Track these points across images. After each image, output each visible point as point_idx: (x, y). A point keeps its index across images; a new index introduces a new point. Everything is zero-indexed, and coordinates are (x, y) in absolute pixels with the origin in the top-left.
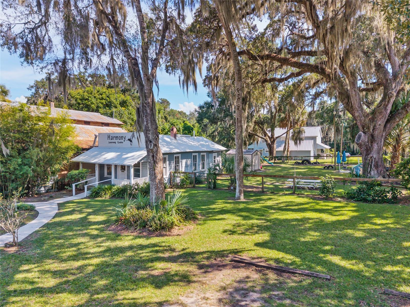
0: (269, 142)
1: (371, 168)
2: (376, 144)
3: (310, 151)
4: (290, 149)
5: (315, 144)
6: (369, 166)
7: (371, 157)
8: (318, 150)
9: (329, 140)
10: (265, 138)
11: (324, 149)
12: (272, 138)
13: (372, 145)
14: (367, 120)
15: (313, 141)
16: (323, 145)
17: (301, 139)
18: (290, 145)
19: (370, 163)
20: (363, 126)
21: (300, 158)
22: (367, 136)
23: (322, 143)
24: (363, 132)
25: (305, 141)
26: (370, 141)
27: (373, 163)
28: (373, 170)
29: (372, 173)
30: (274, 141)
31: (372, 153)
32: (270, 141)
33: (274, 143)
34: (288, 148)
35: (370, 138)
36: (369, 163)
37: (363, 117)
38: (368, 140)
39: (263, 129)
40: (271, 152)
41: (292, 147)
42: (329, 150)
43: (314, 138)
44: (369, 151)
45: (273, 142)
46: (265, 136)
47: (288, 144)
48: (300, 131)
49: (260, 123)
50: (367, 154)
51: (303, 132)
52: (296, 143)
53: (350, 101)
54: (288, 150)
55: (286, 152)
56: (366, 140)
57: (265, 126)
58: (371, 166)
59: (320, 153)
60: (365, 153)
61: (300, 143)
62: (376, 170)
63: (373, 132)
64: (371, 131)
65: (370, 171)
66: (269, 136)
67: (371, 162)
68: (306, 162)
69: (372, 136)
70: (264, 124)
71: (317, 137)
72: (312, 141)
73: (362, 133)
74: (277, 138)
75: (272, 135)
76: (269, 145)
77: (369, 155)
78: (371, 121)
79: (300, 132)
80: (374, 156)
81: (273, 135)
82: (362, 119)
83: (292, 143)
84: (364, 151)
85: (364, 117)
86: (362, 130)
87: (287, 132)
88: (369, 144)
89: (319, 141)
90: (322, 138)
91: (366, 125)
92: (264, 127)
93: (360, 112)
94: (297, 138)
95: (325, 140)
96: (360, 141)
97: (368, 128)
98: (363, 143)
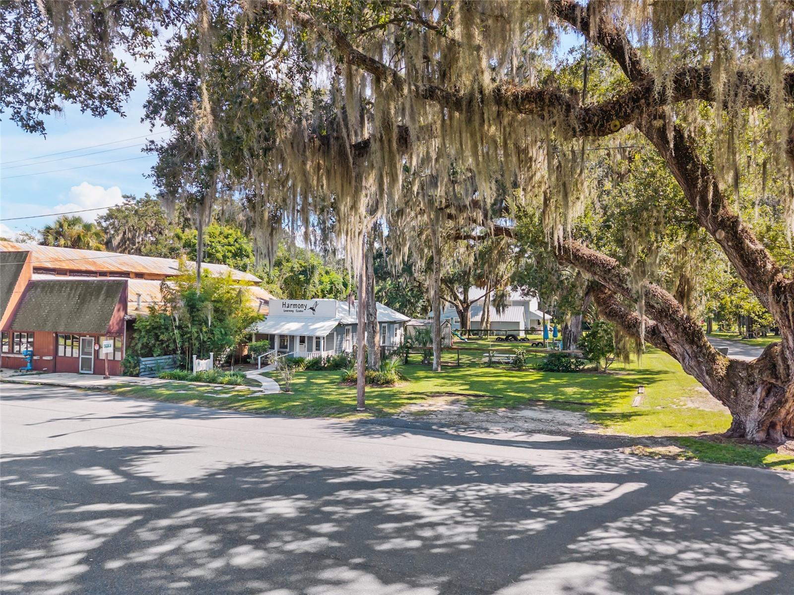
0: (461, 308)
3: (518, 323)
5: (527, 312)
8: (531, 321)
10: (455, 302)
11: (541, 320)
12: (464, 302)
16: (539, 313)
17: (504, 306)
18: (490, 314)
21: (504, 332)
23: (538, 310)
25: (510, 308)
30: (468, 306)
32: (463, 307)
33: (467, 310)
34: (488, 318)
39: (452, 290)
40: (463, 322)
41: (494, 316)
43: (525, 304)
46: (455, 300)
47: (488, 311)
48: (503, 293)
49: (449, 281)
51: (508, 295)
52: (498, 311)
54: (487, 320)
55: (484, 324)
57: (456, 286)
59: (535, 326)
61: (503, 310)
68: (512, 337)
70: (453, 283)
71: (530, 303)
72: (523, 308)
74: (472, 302)
75: (464, 298)
76: (459, 312)
79: (503, 296)
81: (466, 298)
83: (492, 310)
87: (486, 295)
89: (533, 307)
90: (539, 305)
92: (454, 287)
94: (500, 303)
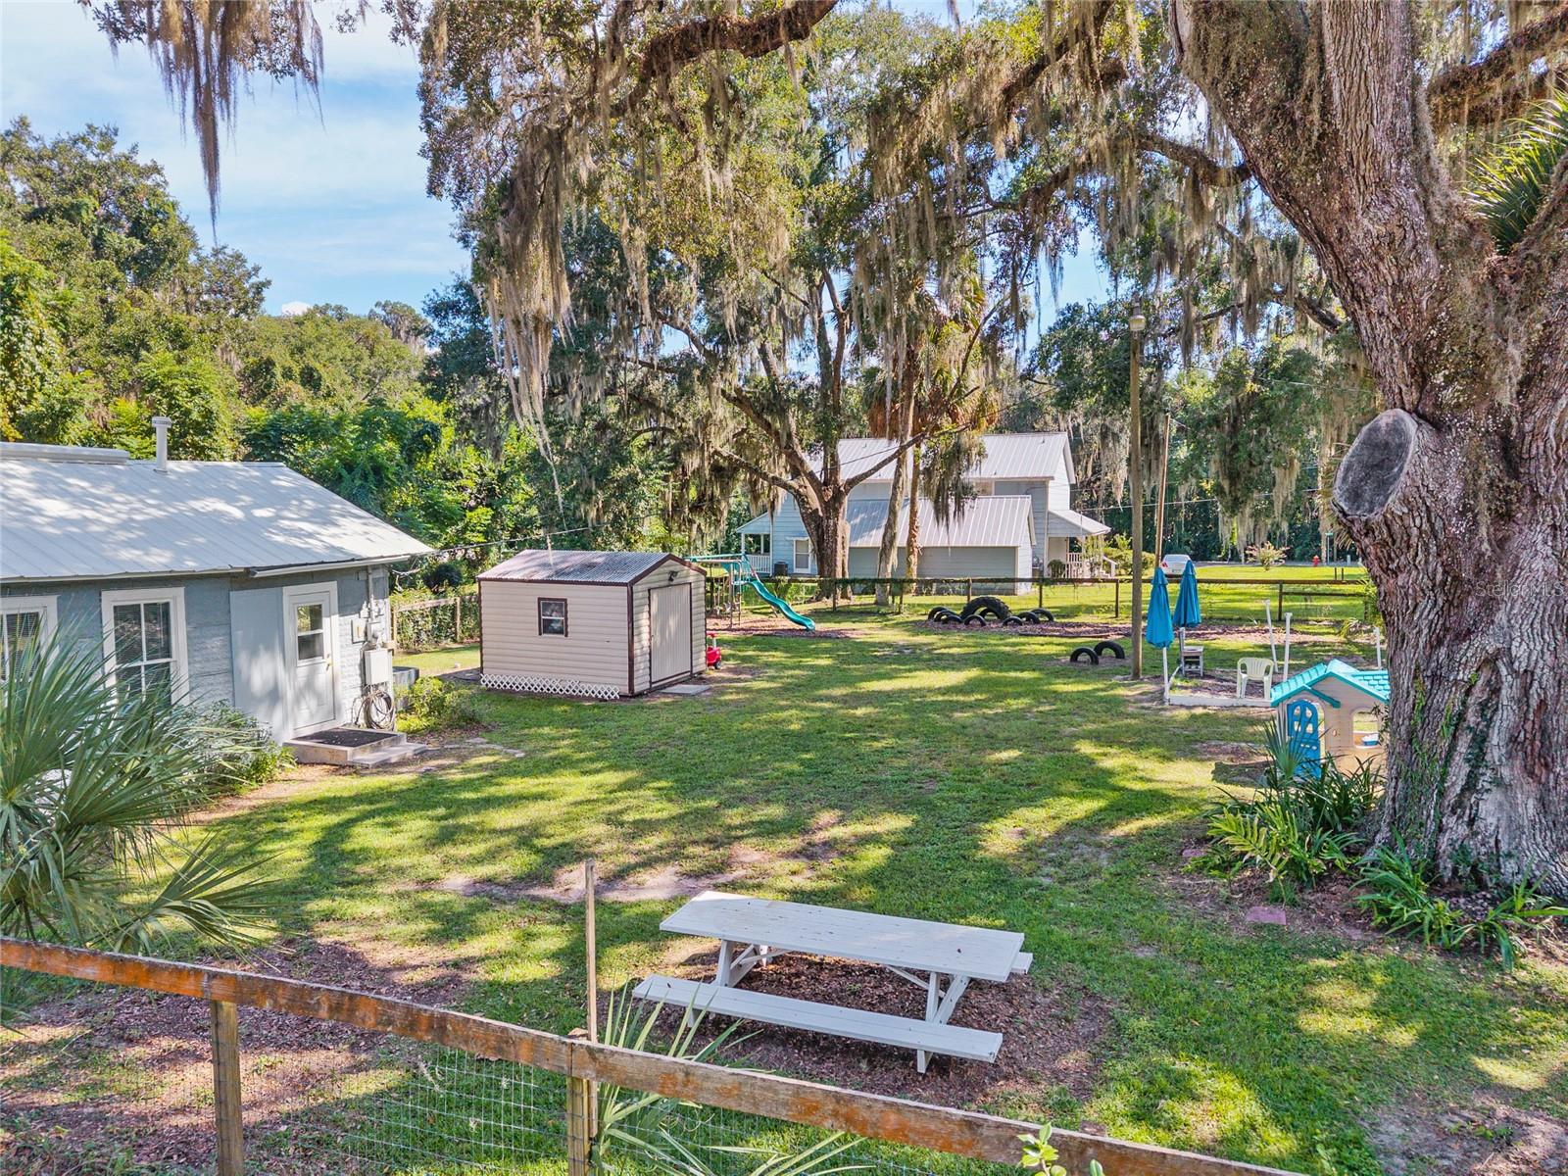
0: (815, 503)
1: (1477, 759)
2: (1538, 535)
3: (1011, 551)
4: (921, 542)
5: (1040, 512)
6: (1463, 746)
7: (1490, 661)
8: (1054, 542)
9: (1103, 493)
10: (794, 484)
11: (1082, 539)
12: (826, 483)
13: (1501, 543)
14: (1466, 286)
15: (1028, 500)
16: (1076, 518)
17: (963, 492)
19: (1472, 718)
20: (1420, 348)
22: (1457, 456)
23: (1073, 507)
24: (1420, 416)
25: (982, 502)
26: (1483, 505)
27: (1506, 717)
28: (1498, 782)
29: (1489, 808)
30: (838, 496)
31: (1501, 617)
32: (821, 498)
33: (836, 511)
34: (912, 536)
35: (1492, 468)
36: (1461, 716)
37: (1431, 258)
38: (1469, 493)
39: (779, 439)
40: (824, 553)
41: (929, 530)
42: (1101, 542)
43: (1035, 488)
44: (1473, 603)
45: (832, 506)
46: (796, 473)
47: (914, 514)
48: (957, 446)
50: (1452, 633)
51: (974, 451)
52: (941, 511)
53: (1310, 74)
54: (910, 544)
55: (895, 558)
56: (1452, 495)
58: (1480, 741)
59: (1064, 557)
60: (1426, 614)
61: (959, 508)
62: (1532, 787)
63: (1527, 411)
64: (1506, 396)
65: (1470, 786)
66: (811, 476)
67: (1483, 706)
68: (985, 611)
69: (1510, 451)
71: (1051, 484)
72: (1025, 503)
73: (1410, 424)
74: (852, 483)
75: (826, 468)
76: (811, 518)
77: (1465, 635)
78: (1503, 297)
79: (956, 455)
80: (1519, 650)
81: (830, 471)
82: (1417, 273)
83: (924, 509)
84: (1425, 604)
85: (1445, 257)
86: (1411, 397)
88: (1472, 531)
89: (1058, 500)
90: (1073, 487)
91: (1456, 335)
93: (1407, 195)
94: (947, 486)
95: (1086, 497)
96: (1394, 504)
97: (1476, 374)
98: (1417, 522)
